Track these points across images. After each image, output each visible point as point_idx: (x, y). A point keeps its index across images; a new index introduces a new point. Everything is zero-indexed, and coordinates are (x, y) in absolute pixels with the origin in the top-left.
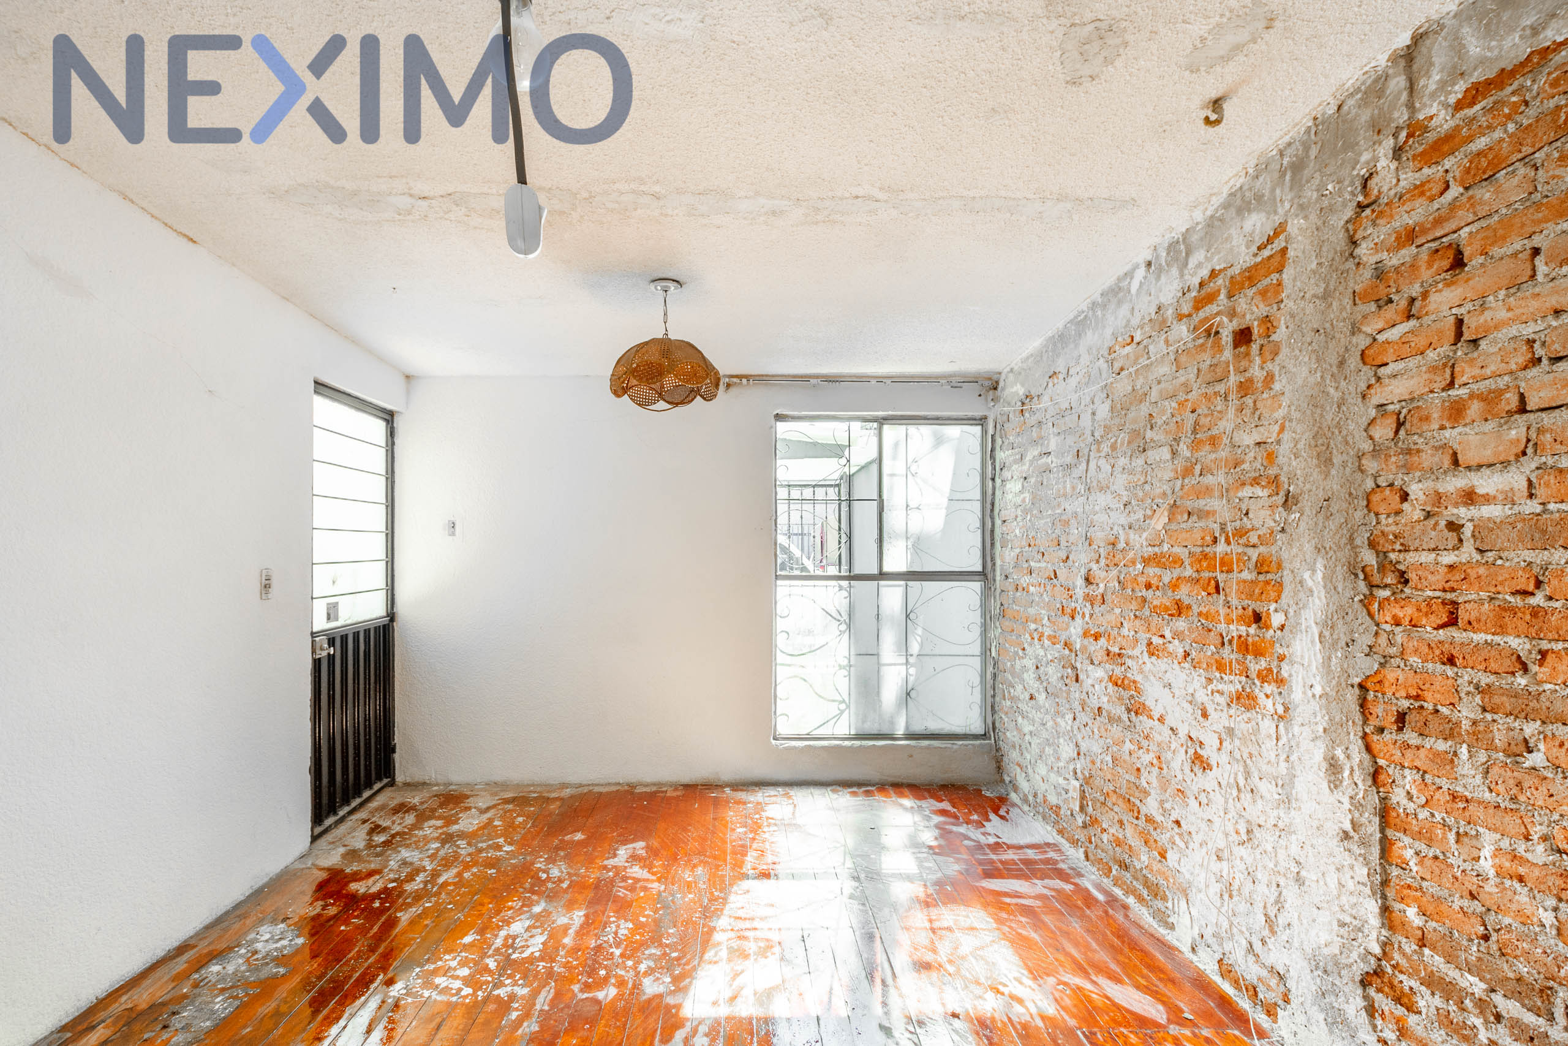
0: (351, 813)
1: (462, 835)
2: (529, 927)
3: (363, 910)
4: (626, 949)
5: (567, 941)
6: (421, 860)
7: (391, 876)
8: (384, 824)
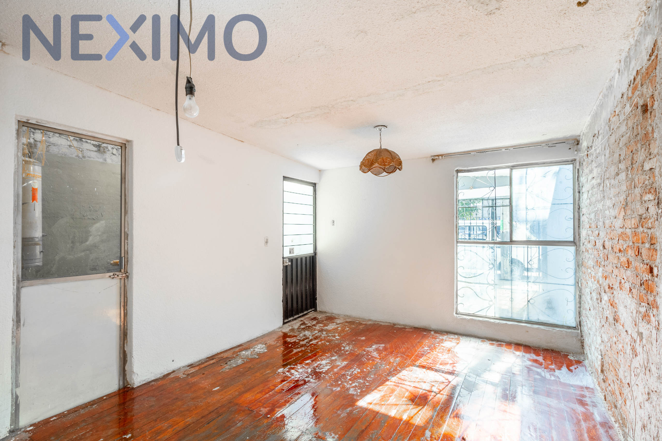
0: (299, 317)
1: (326, 331)
2: (328, 363)
3: (286, 346)
4: (352, 378)
5: (335, 370)
6: (310, 335)
7: (299, 338)
8: (306, 322)
